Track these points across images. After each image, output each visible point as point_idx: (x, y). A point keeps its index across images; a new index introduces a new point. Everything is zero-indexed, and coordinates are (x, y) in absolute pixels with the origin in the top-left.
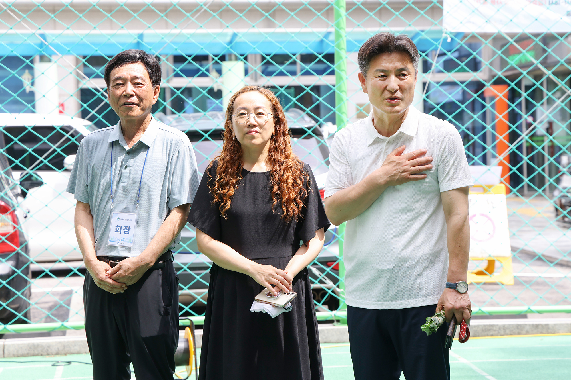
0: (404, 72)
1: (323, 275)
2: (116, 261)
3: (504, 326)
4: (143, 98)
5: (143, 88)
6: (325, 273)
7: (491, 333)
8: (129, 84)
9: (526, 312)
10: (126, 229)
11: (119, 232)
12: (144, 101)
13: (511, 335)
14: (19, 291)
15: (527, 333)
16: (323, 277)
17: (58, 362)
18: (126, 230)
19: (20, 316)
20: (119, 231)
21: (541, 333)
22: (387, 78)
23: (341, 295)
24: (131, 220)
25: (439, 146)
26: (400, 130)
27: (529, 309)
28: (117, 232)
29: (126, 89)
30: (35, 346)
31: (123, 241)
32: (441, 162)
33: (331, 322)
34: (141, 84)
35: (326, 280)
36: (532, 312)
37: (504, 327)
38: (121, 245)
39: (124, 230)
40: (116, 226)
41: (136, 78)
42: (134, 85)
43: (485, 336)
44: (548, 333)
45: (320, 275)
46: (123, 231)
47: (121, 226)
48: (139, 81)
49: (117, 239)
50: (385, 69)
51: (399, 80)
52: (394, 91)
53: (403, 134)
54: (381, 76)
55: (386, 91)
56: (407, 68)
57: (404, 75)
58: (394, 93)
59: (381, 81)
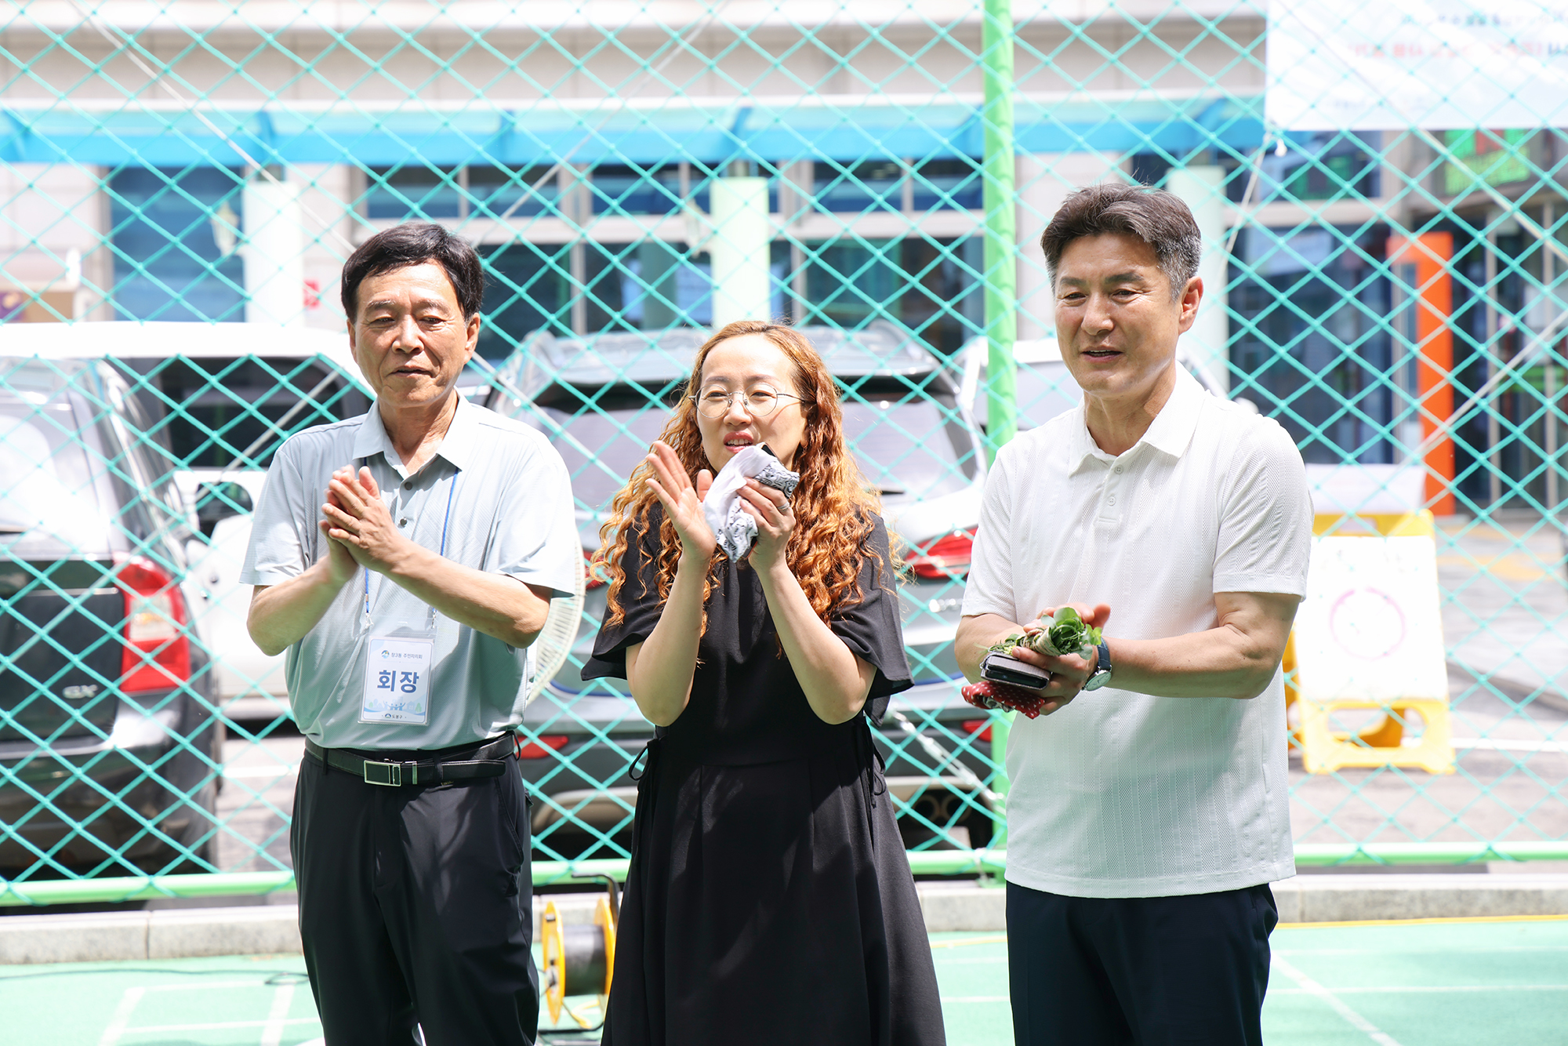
0: (1128, 287)
1: (952, 757)
2: (383, 761)
3: (1423, 894)
4: (442, 355)
5: (443, 328)
6: (958, 752)
7: (1390, 911)
8: (409, 320)
9: (1482, 856)
10: (406, 678)
11: (389, 687)
12: (445, 363)
13: (1442, 916)
14: (185, 791)
15: (1485, 912)
16: (952, 763)
17: (281, 974)
18: (406, 682)
19: (188, 853)
20: (389, 683)
21: (1523, 912)
22: (1084, 301)
23: (999, 808)
24: (420, 657)
26: (1147, 438)
27: (1490, 849)
28: (384, 686)
29: (402, 334)
30: (226, 932)
31: (401, 709)
33: (972, 876)
34: (438, 320)
35: (957, 768)
36: (1497, 857)
37: (1424, 897)
38: (395, 719)
39: (402, 681)
40: (381, 673)
41: (426, 304)
42: (421, 322)
43: (1372, 918)
44: (1541, 913)
45: (943, 756)
46: (398, 685)
47: (394, 672)
48: (434, 312)
49: (383, 706)
50: (1076, 277)
51: (1114, 304)
52: (1095, 334)
53: (1155, 450)
54: (1072, 295)
55: (1081, 335)
56: (1137, 274)
57: (1128, 293)
58: (1098, 338)
59: (1068, 308)
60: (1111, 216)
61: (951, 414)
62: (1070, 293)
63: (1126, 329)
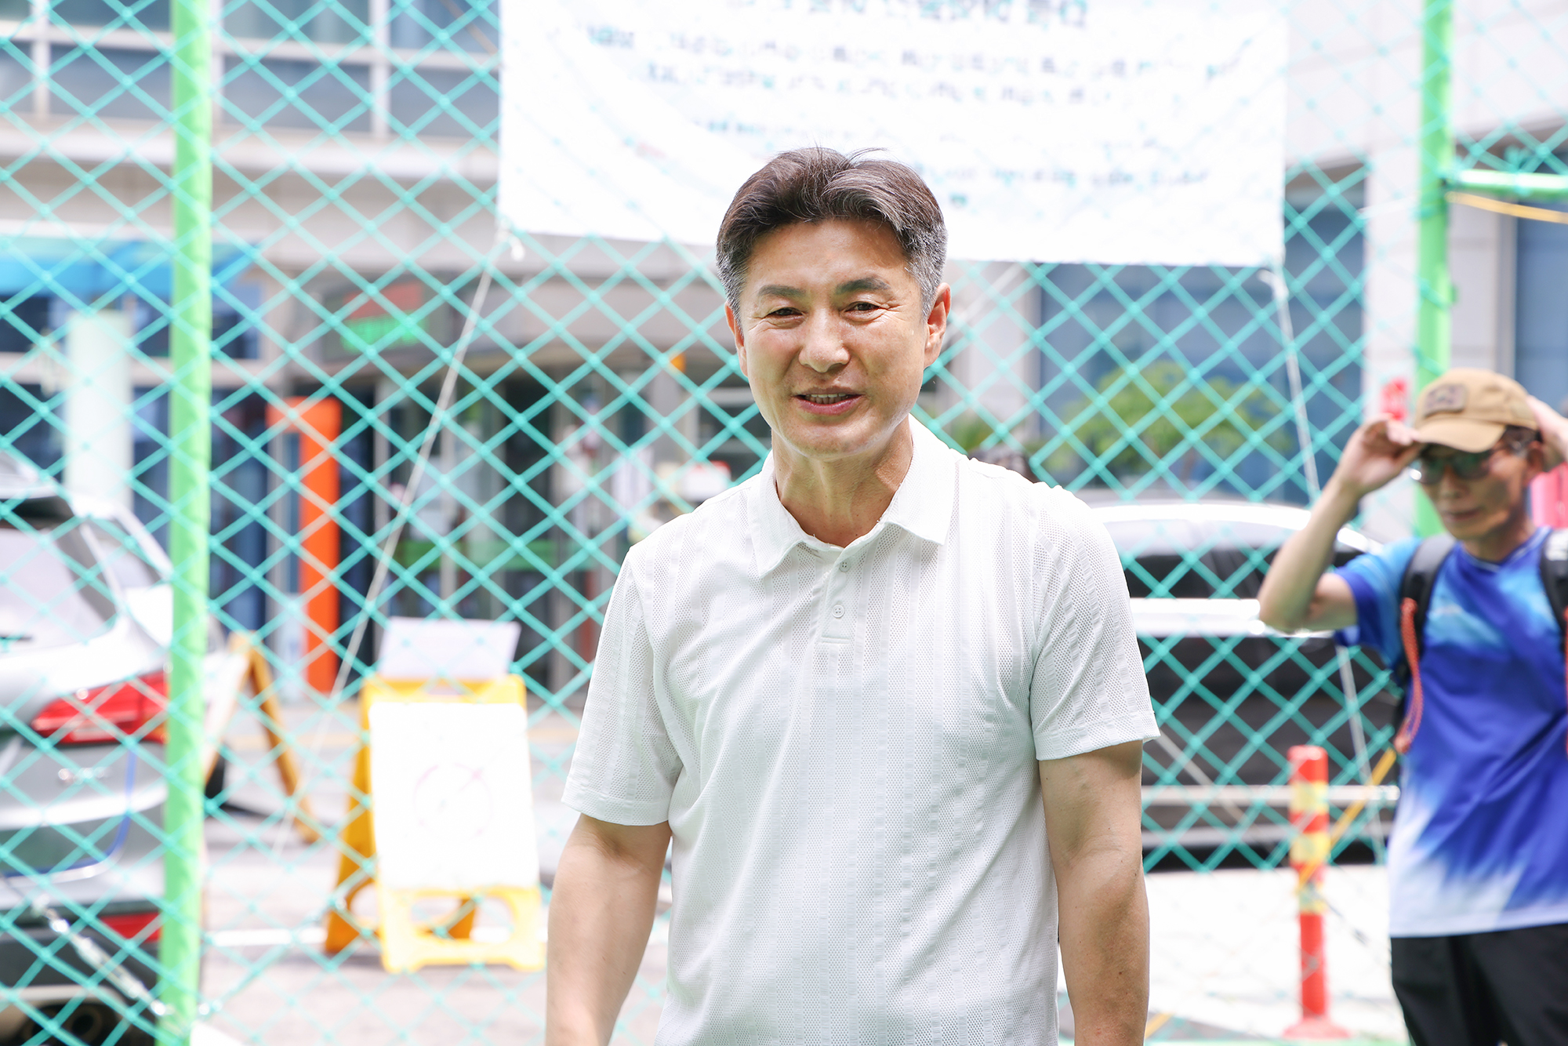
0: (867, 298)
1: (113, 963)
6: (120, 957)
16: (113, 971)
22: (801, 321)
25: (1044, 582)
26: (890, 517)
32: (1050, 644)
35: (121, 977)
45: (102, 961)
50: (790, 285)
51: (848, 325)
52: (825, 370)
53: (903, 532)
54: (779, 311)
55: (796, 370)
56: (882, 281)
57: (867, 307)
58: (828, 376)
59: (775, 332)
60: (842, 193)
61: (89, 575)
62: (780, 307)
63: (868, 361)
